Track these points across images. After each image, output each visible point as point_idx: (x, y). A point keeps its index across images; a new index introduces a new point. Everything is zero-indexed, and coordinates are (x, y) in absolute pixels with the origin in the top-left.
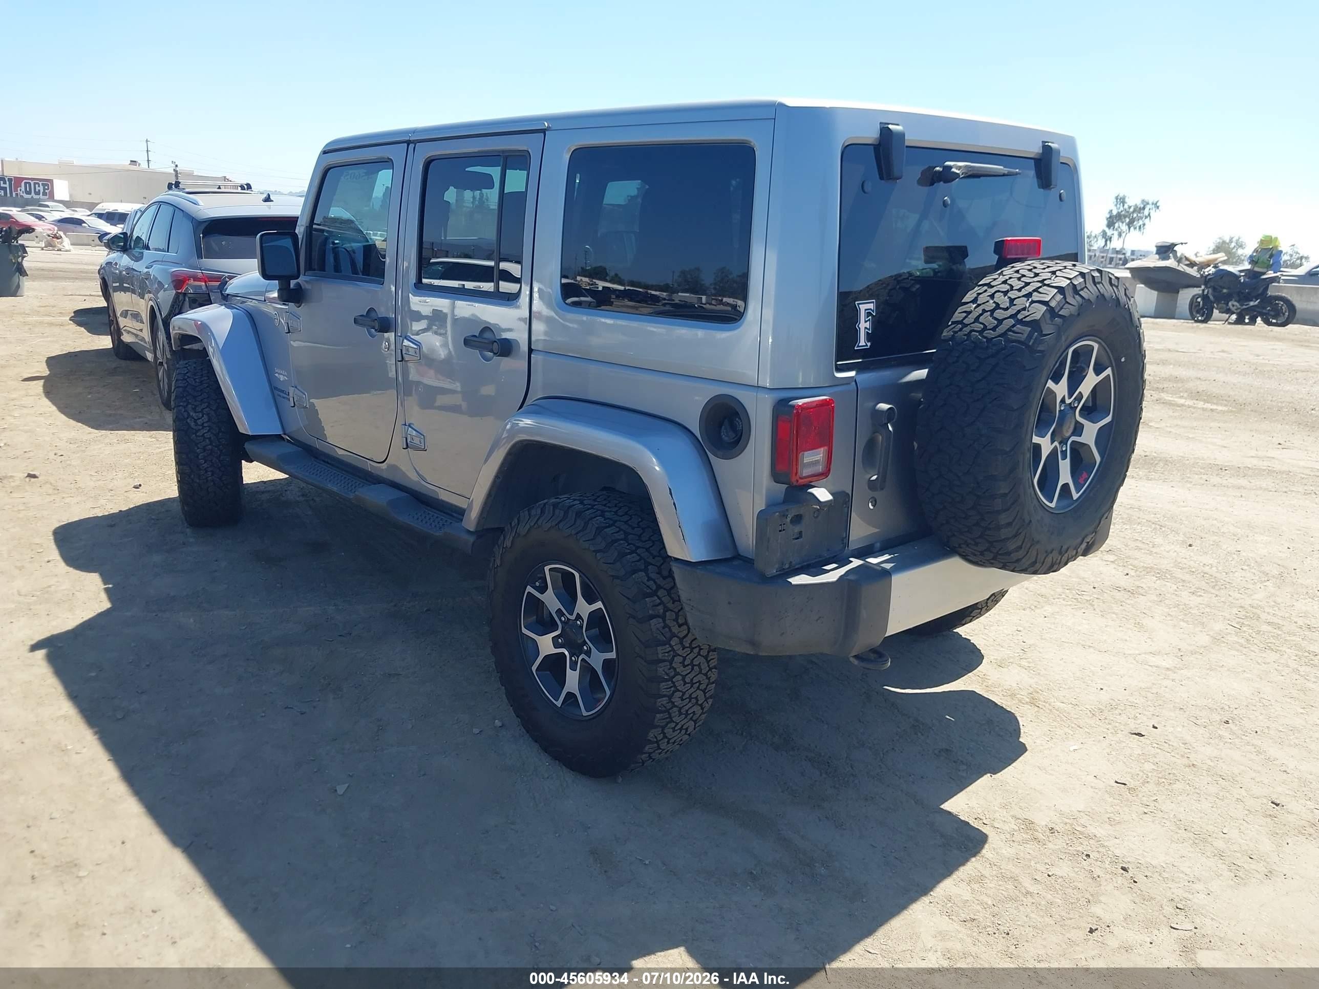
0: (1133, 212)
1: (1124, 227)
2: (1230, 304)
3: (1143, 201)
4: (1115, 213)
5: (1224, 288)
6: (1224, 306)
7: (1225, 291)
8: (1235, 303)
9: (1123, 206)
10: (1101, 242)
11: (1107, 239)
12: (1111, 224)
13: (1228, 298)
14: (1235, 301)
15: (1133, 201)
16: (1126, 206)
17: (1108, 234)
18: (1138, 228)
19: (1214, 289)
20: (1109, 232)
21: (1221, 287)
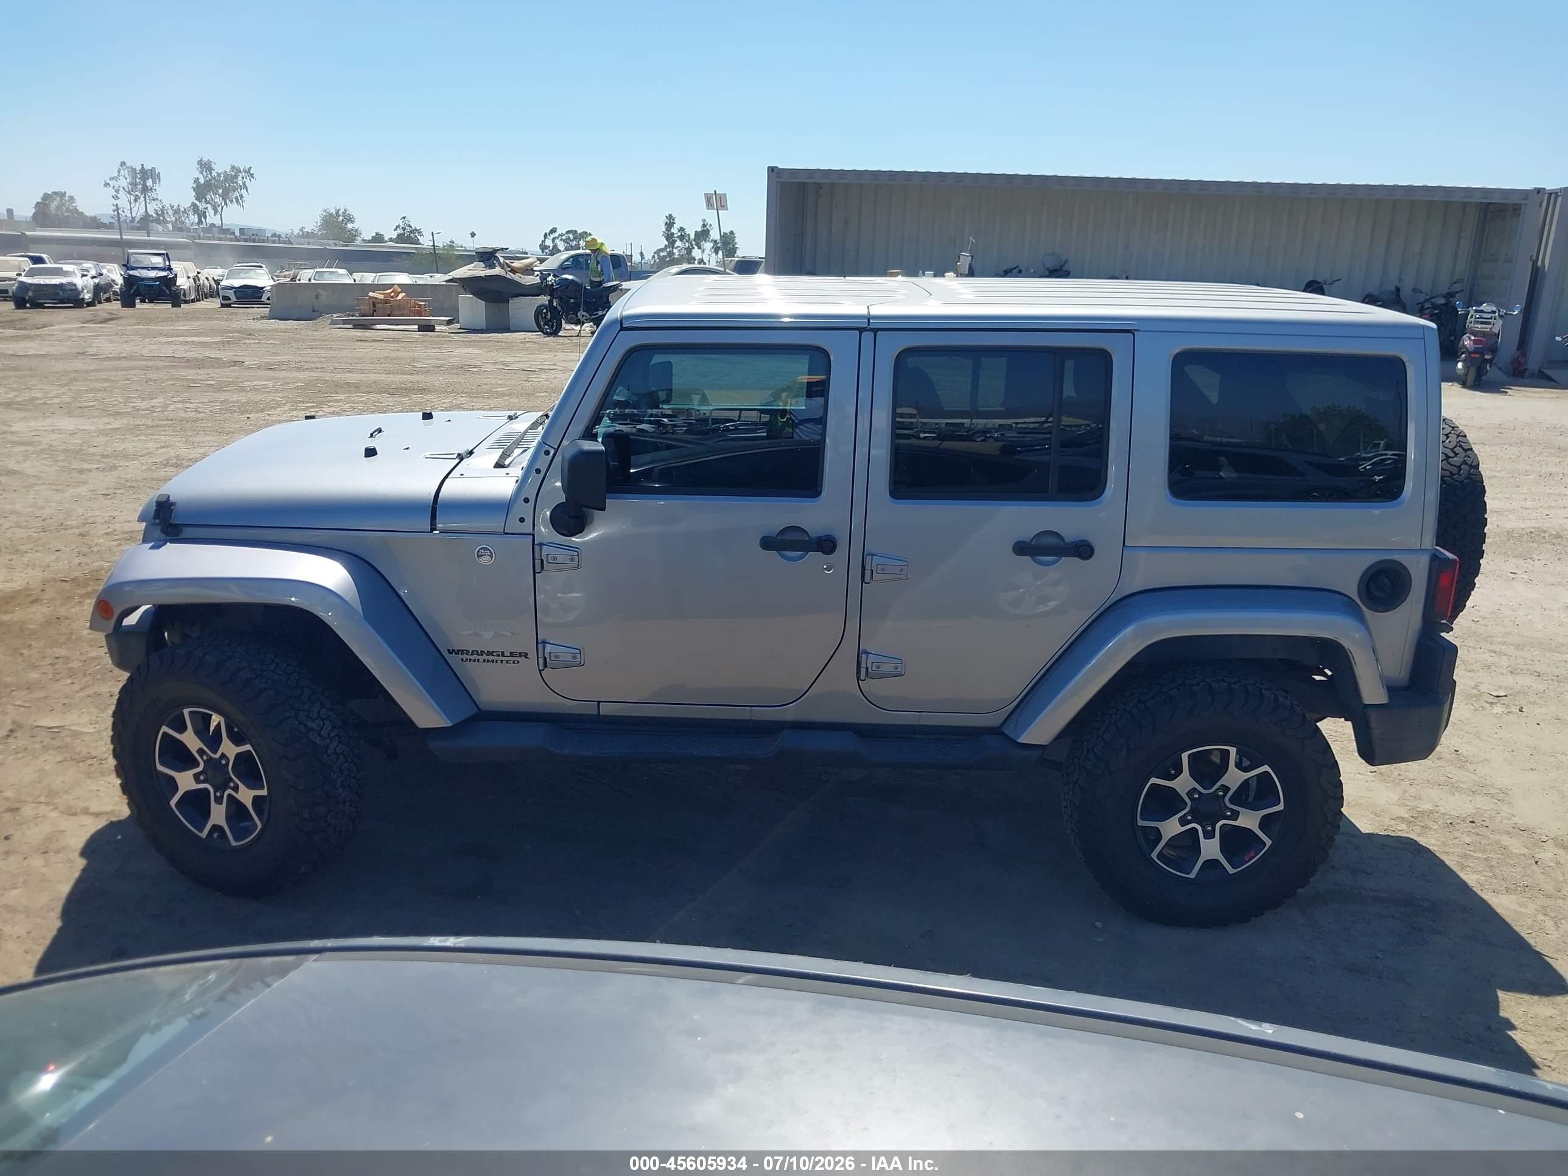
0: (226, 180)
1: (218, 200)
2: (579, 314)
3: (233, 167)
4: (202, 181)
5: (572, 298)
6: (574, 316)
7: (572, 301)
8: (584, 313)
9: (211, 174)
10: (195, 219)
11: (202, 215)
12: (199, 197)
13: (576, 308)
14: (584, 311)
15: (221, 167)
16: (214, 174)
17: (201, 208)
18: (234, 200)
19: (561, 299)
20: (201, 206)
21: (567, 297)
